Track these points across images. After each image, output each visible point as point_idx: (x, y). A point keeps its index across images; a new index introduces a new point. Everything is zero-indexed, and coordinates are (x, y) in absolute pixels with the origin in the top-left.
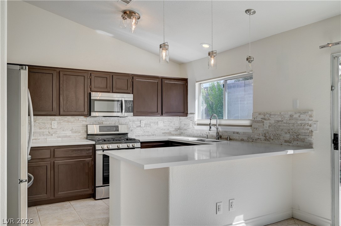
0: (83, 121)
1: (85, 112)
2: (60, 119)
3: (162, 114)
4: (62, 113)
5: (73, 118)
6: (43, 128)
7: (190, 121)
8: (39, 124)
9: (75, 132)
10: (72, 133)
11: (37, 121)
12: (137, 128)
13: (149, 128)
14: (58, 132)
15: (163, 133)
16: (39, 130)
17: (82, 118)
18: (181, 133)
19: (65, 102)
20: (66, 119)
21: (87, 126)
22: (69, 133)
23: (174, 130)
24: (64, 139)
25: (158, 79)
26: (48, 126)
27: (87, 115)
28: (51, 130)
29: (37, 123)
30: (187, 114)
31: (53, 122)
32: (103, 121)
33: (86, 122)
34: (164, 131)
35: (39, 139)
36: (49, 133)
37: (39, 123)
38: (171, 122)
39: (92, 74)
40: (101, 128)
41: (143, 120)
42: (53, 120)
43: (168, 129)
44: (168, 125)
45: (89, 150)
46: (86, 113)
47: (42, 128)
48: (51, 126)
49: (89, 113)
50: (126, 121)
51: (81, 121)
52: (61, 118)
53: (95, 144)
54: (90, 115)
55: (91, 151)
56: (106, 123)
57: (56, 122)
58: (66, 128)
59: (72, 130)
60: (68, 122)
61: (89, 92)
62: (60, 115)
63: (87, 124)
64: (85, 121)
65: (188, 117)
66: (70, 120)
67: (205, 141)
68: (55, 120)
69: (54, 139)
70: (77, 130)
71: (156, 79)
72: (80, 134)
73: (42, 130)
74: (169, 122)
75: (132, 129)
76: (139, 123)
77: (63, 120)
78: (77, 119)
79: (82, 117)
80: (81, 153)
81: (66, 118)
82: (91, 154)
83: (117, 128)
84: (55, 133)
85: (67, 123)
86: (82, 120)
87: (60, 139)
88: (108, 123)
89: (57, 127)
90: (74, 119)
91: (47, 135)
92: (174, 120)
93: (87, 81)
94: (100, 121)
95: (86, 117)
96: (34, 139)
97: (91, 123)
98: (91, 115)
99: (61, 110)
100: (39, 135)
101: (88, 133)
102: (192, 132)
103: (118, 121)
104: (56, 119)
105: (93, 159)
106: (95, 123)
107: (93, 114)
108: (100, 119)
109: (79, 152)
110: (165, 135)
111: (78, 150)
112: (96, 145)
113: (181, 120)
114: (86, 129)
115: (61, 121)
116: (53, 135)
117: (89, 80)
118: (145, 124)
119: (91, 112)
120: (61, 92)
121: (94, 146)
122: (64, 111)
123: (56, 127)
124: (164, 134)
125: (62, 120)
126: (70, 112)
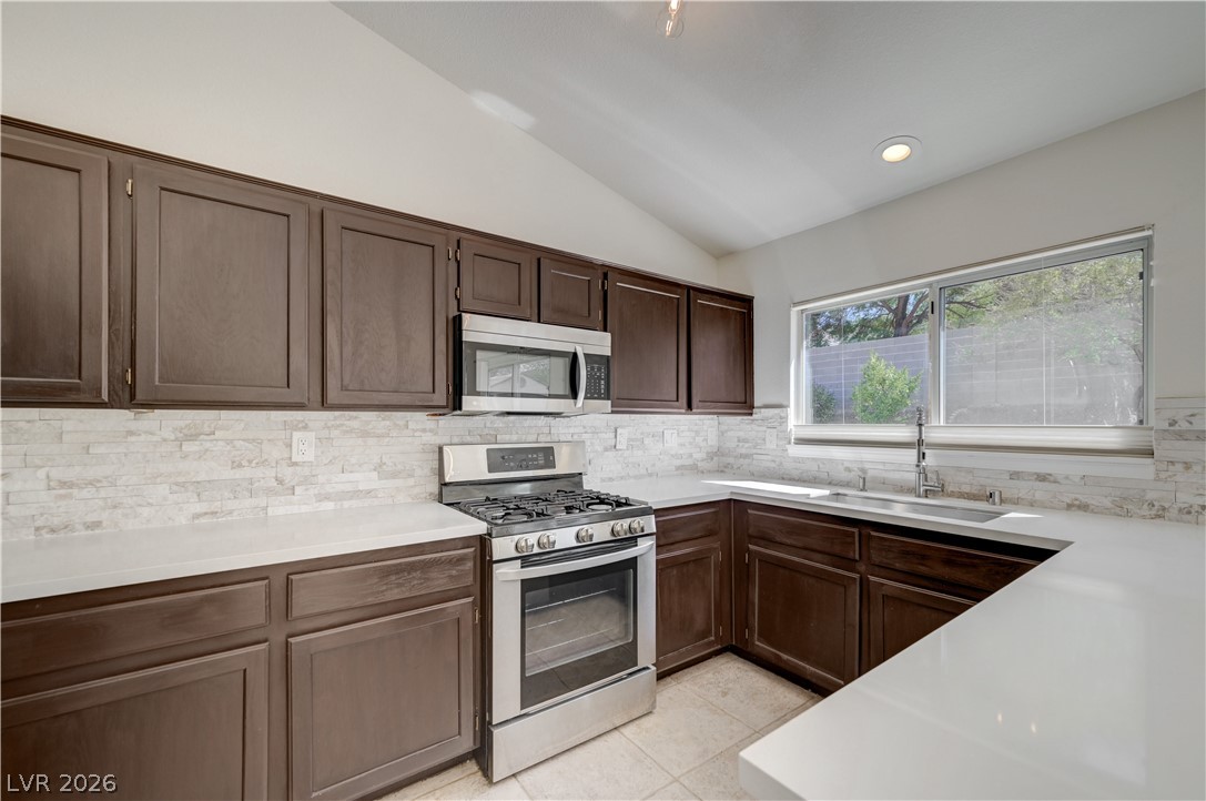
0: (424, 430)
1: (436, 396)
2: (329, 424)
3: (690, 406)
4: (333, 395)
5: (384, 419)
6: (250, 462)
7: (764, 428)
8: (229, 448)
9: (394, 475)
10: (380, 478)
11: (218, 434)
12: (606, 453)
13: (640, 453)
14: (321, 479)
15: (678, 468)
16: (228, 474)
17: (419, 419)
18: (725, 467)
19: (348, 349)
20: (355, 424)
21: (441, 450)
22: (367, 480)
23: (704, 456)
24: (346, 504)
25: (679, 290)
26: (274, 452)
27: (443, 407)
28: (287, 472)
29: (220, 443)
30: (752, 407)
31: (297, 435)
32: (497, 429)
33: (436, 434)
34: (678, 462)
35: (231, 512)
36: (280, 481)
37: (229, 442)
38: (697, 433)
39: (463, 244)
40: (498, 459)
41: (623, 427)
42: (296, 429)
43: (691, 456)
44: (691, 443)
45: (461, 560)
46: (441, 397)
47: (244, 463)
48: (287, 456)
49: (451, 398)
50: (572, 431)
51: (417, 430)
52: (335, 418)
53: (490, 535)
54: (457, 405)
55: (470, 565)
56: (507, 437)
57: (311, 436)
58: (353, 461)
59: (379, 468)
60: (365, 434)
61: (451, 317)
62: (324, 404)
63: (438, 440)
64: (431, 431)
65: (754, 416)
66: (370, 426)
68: (305, 428)
69: (304, 509)
70: (400, 467)
71: (674, 289)
72: (411, 482)
73: (247, 472)
74: (693, 434)
75: (592, 455)
76: (612, 435)
77: (344, 428)
78: (401, 423)
79: (421, 416)
80: (428, 579)
81: (356, 418)
82: (469, 580)
83: (548, 454)
84: (308, 480)
85: (360, 441)
86: (421, 428)
87: (329, 506)
88: (515, 438)
89: (316, 457)
90: (388, 423)
91: (269, 492)
92: (705, 427)
93: (446, 271)
94: (486, 431)
95: (436, 415)
96: (206, 514)
97: (456, 440)
98: (460, 409)
99: (332, 382)
100: (232, 496)
101: (447, 480)
102: (773, 465)
103: (546, 430)
104: (311, 424)
105: (479, 597)
106: (469, 439)
107: (469, 403)
108: (488, 425)
109: (418, 574)
110: (682, 475)
111: (411, 567)
112: (494, 540)
113: (724, 428)
114: (437, 462)
115: (335, 433)
116: (298, 490)
117: (453, 264)
118: (630, 440)
119: (461, 394)
120: (330, 304)
121: (483, 543)
122: (344, 388)
123: (310, 456)
124: (679, 472)
125: (338, 426)
126: (374, 394)
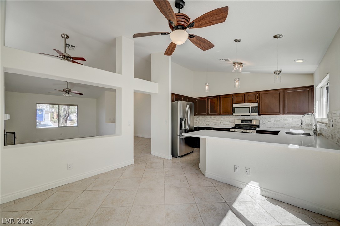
0: (235, 118)
4: (221, 114)
9: (231, 123)
12: (268, 122)
13: (278, 123)
22: (228, 123)
23: (305, 125)
26: (220, 119)
30: (313, 113)
36: (220, 122)
37: (216, 118)
39: (235, 95)
40: (242, 122)
41: (273, 118)
50: (260, 118)
60: (228, 118)
67: (294, 134)
68: (222, 117)
76: (270, 119)
78: (232, 117)
83: (251, 121)
84: (222, 122)
89: (223, 120)
90: (230, 117)
103: (250, 118)
